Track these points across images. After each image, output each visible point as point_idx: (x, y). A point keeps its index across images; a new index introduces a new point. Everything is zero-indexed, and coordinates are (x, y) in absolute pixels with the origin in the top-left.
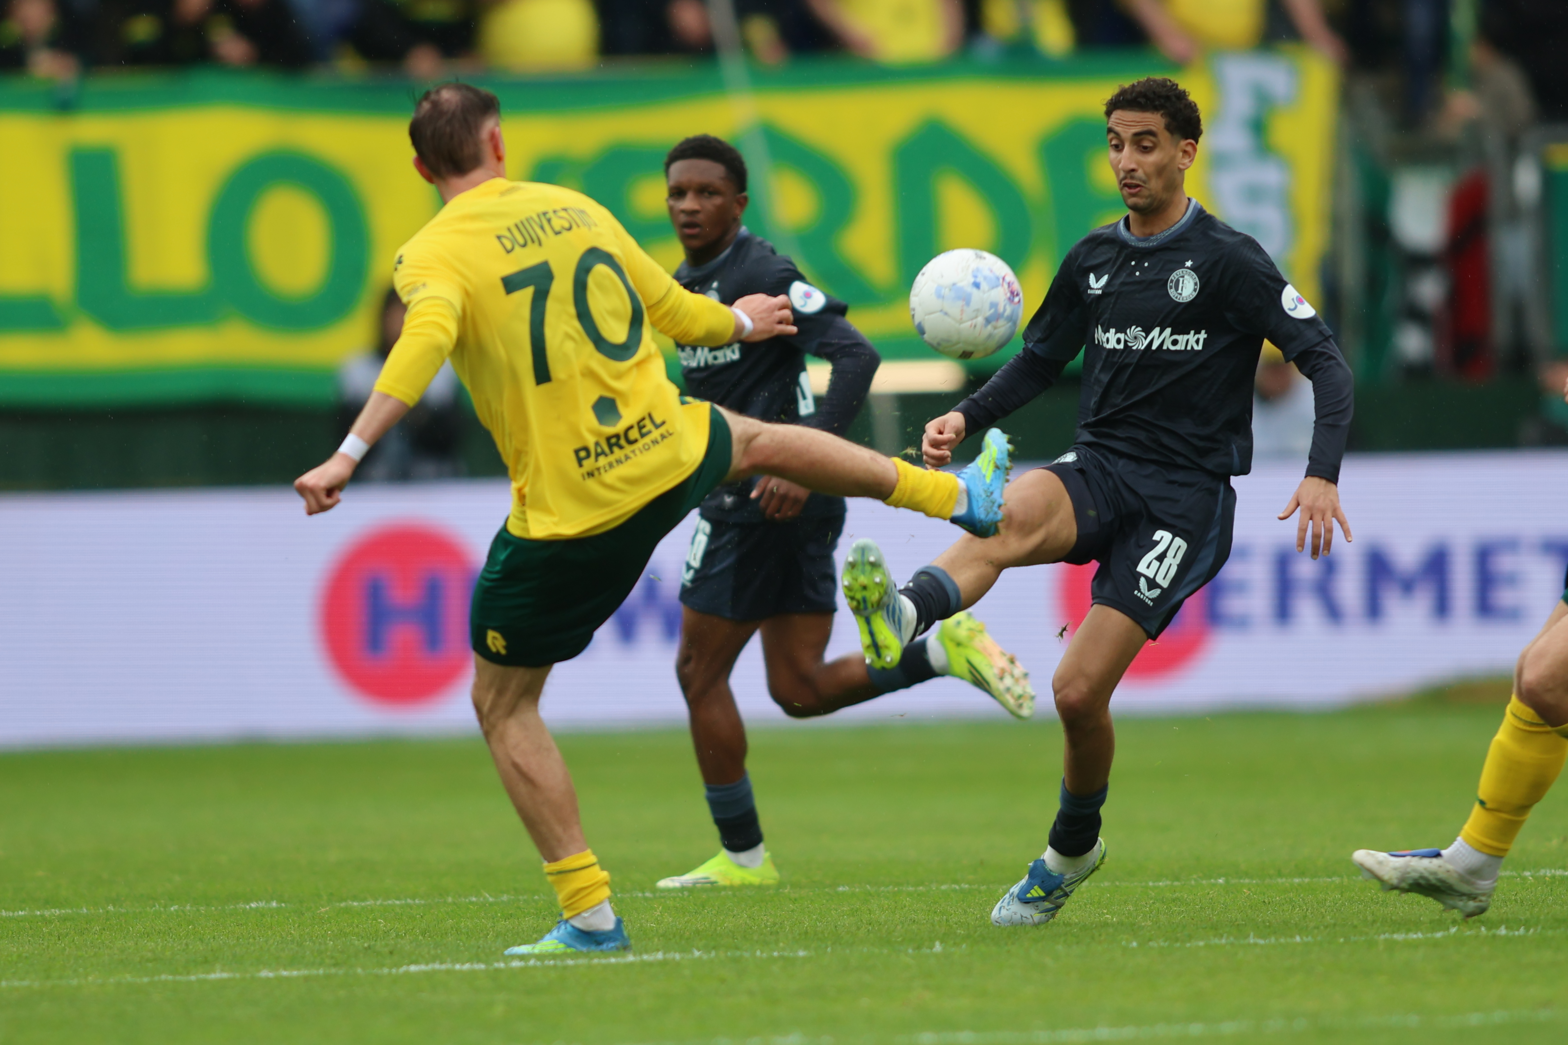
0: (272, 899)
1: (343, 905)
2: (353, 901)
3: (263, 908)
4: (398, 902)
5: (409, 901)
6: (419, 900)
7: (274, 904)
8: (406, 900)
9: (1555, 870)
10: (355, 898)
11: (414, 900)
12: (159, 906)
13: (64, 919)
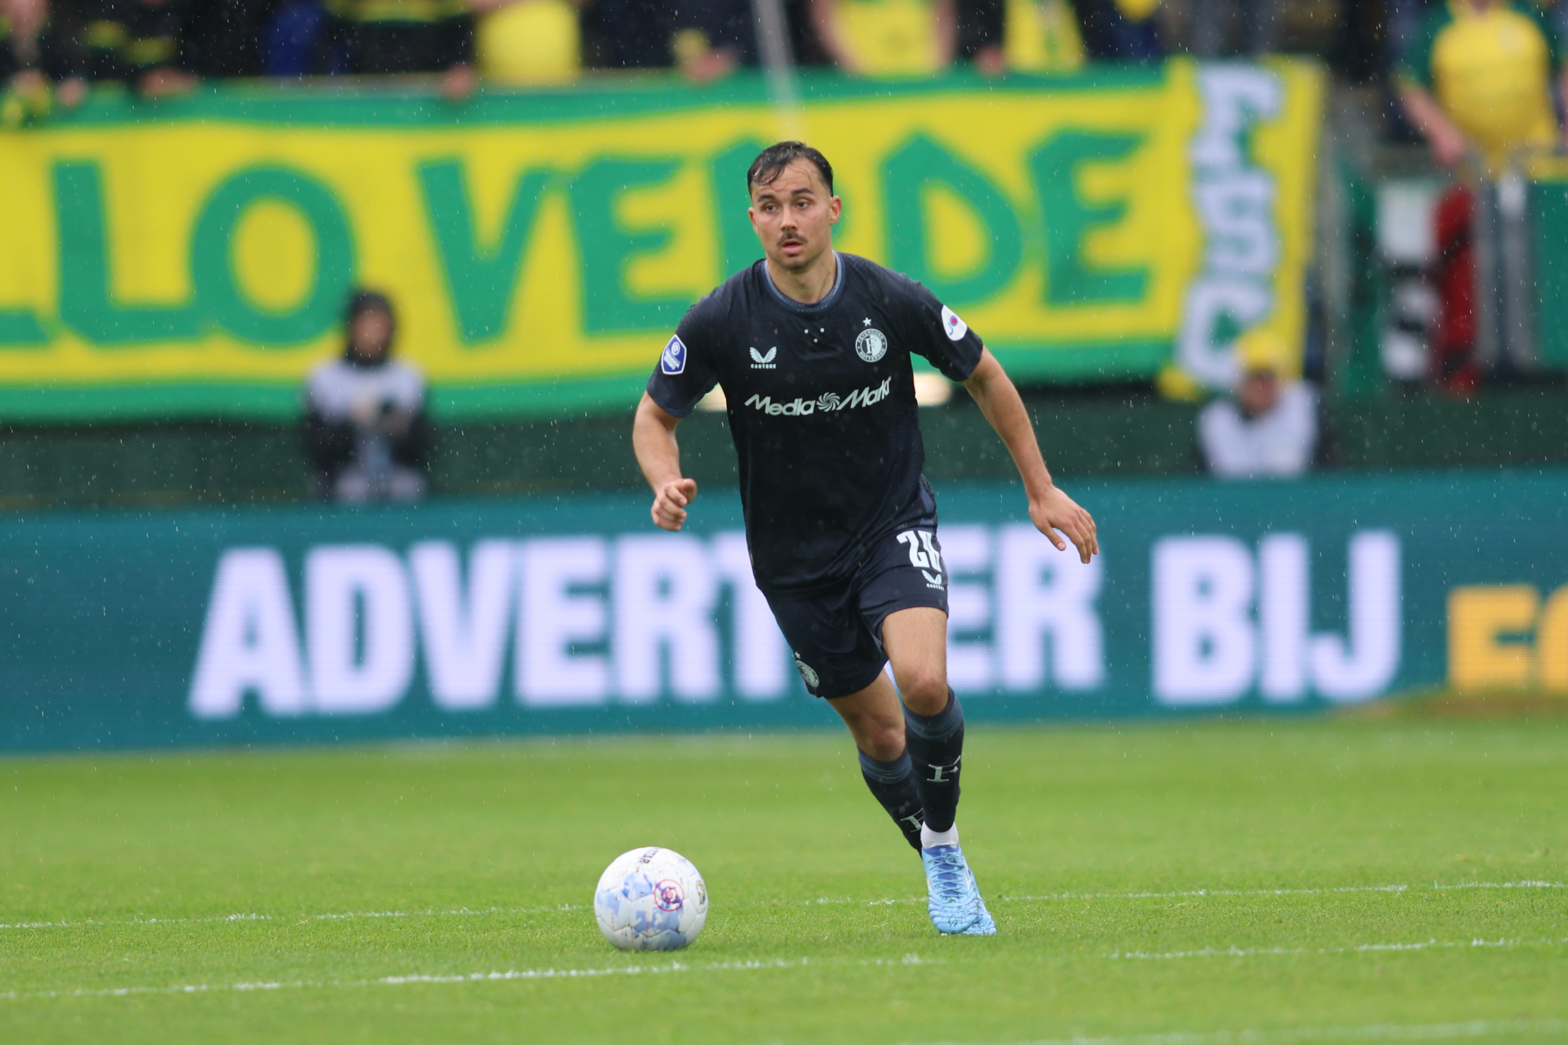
0: (252, 912)
1: (322, 917)
2: (333, 914)
3: (242, 920)
4: (377, 915)
5: (389, 914)
6: (398, 913)
7: (254, 916)
8: (385, 913)
9: (1536, 882)
10: (334, 911)
11: (394, 912)
12: (137, 918)
13: (42, 931)
